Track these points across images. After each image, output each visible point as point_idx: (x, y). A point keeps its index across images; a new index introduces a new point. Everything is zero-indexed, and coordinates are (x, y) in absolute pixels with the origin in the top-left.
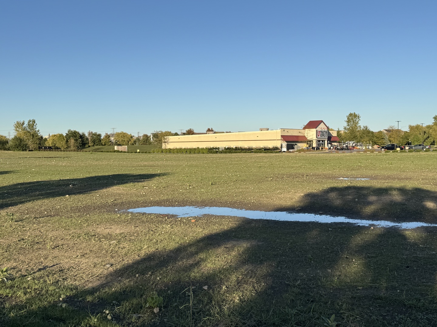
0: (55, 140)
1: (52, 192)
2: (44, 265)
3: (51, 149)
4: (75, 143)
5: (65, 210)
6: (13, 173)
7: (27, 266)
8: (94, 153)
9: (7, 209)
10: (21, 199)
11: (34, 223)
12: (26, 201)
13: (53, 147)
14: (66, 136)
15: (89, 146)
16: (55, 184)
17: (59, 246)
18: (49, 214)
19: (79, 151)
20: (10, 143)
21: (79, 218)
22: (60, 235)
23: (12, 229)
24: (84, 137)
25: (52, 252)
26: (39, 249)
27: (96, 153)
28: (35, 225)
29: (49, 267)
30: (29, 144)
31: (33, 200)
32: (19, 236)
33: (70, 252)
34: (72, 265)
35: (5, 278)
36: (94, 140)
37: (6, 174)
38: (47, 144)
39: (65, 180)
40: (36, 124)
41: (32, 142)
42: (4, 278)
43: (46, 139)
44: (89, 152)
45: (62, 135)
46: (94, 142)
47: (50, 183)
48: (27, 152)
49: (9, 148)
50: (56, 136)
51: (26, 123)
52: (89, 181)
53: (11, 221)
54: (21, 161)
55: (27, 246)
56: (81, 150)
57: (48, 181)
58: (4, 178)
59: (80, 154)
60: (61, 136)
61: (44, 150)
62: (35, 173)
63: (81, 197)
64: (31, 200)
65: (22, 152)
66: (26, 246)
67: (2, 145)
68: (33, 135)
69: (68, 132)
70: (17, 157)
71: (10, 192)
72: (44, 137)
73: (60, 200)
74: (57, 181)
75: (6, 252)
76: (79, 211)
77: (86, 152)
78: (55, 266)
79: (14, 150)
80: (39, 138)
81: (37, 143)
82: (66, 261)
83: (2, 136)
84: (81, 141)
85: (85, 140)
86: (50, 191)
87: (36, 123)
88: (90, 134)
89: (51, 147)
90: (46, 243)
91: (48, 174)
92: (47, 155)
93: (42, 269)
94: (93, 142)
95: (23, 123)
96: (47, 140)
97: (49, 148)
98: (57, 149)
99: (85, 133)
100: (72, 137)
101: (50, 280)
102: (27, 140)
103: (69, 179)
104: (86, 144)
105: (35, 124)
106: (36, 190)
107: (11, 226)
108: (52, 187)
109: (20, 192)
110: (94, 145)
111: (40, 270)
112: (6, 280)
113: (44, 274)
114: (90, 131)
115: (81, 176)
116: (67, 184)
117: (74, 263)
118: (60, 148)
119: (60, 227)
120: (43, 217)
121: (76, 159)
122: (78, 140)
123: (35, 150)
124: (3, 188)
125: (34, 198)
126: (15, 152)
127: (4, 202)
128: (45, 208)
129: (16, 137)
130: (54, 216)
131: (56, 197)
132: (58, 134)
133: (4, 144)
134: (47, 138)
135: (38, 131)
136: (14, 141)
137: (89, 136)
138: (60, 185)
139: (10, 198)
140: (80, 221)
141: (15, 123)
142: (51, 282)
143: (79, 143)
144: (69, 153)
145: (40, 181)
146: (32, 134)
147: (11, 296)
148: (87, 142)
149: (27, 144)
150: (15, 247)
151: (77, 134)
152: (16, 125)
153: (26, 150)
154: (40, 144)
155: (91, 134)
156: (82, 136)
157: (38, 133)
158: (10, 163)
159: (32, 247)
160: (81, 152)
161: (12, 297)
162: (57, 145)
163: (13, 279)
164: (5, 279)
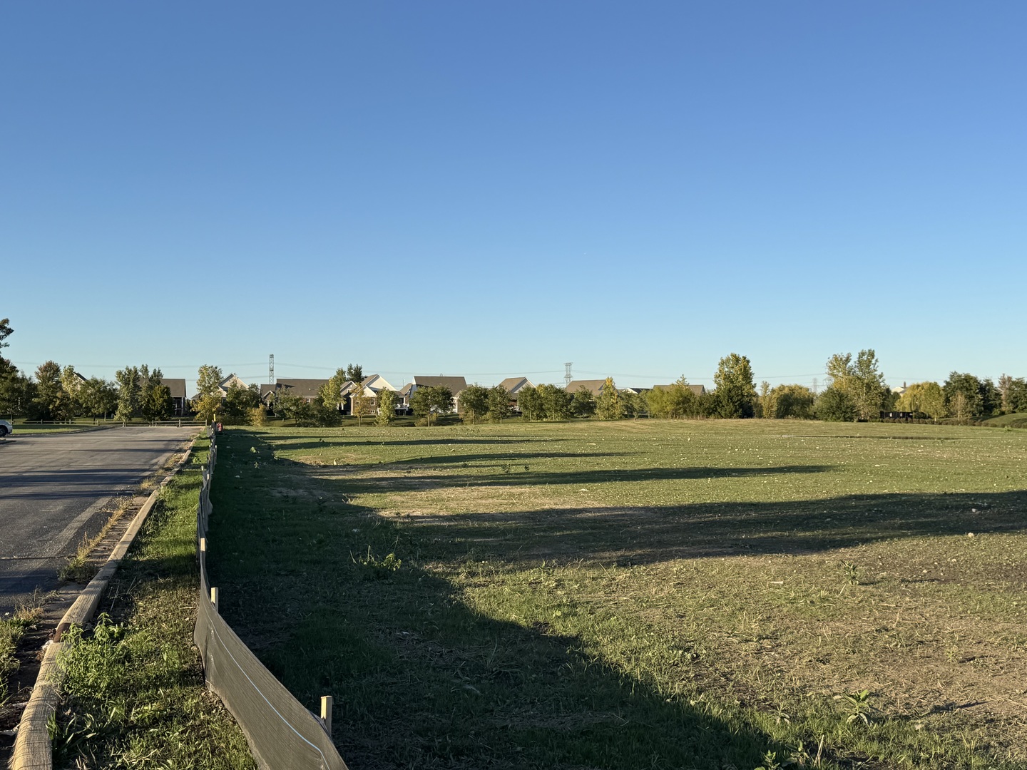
0: (918, 396)
1: (932, 522)
2: (945, 699)
3: (909, 419)
4: (967, 404)
5: (969, 569)
6: (835, 471)
7: (907, 695)
8: (1016, 429)
9: (836, 553)
10: (862, 533)
11: (904, 594)
12: (875, 539)
13: (914, 413)
14: (945, 387)
15: (1003, 413)
16: (934, 503)
17: (974, 658)
18: (933, 576)
19: (976, 424)
20: (817, 404)
21: (1011, 595)
22: (972, 631)
23: (857, 602)
24: (989, 389)
25: (961, 670)
26: (928, 657)
27: (1020, 430)
28: (907, 599)
29: (962, 707)
30: (859, 407)
31: (892, 538)
32: (875, 619)
33: (1004, 677)
34: (1017, 713)
35: (864, 714)
36: (1015, 398)
37: (818, 472)
38: (898, 407)
39: (957, 494)
40: (877, 361)
41: (866, 401)
42: (861, 714)
43: (897, 395)
44: (1003, 426)
45: (936, 384)
46: (1015, 402)
47: (923, 501)
48: (855, 424)
49: (815, 413)
50: (920, 388)
51: (854, 359)
52: (1018, 501)
53: (850, 582)
54: (845, 444)
55: (899, 646)
56: (983, 422)
57: (915, 495)
58: (816, 482)
59: (981, 431)
60: (933, 387)
61: (892, 419)
62: (883, 475)
63: (1006, 540)
64: (887, 538)
65: (843, 424)
66: (897, 645)
67: (801, 408)
68: (868, 386)
69: (951, 379)
70: (832, 433)
71: (836, 514)
72: (893, 390)
73: (955, 542)
74: (938, 495)
75: (854, 653)
76: (1007, 576)
77: (996, 426)
78: (974, 707)
79: (826, 420)
80: (880, 393)
81: (876, 404)
82: (999, 698)
83: (801, 388)
84: (982, 400)
85: (993, 397)
86: (927, 520)
87: (875, 358)
88: (1004, 383)
89: (909, 413)
90: (942, 646)
91: (912, 477)
92: (900, 431)
93: (943, 709)
94: (1012, 402)
95: (848, 357)
96: (899, 398)
97: (903, 417)
98: (923, 417)
99: (993, 381)
100: (958, 391)
101: (969, 740)
102: (854, 396)
103: (966, 494)
104: (995, 406)
105: (873, 361)
106: (893, 514)
107: (853, 594)
108: (929, 511)
109: (857, 516)
110: (1016, 410)
111: (937, 710)
112: (866, 720)
113: (949, 722)
114: (1004, 375)
115: (996, 488)
116: (964, 505)
117: (1020, 708)
118: (929, 417)
119: (969, 612)
120: (921, 581)
121: (971, 443)
122: (974, 397)
123: (873, 418)
124: (818, 504)
125: (892, 534)
126: (827, 423)
127: (826, 535)
128: (921, 559)
129: (830, 389)
130: (946, 581)
131: (943, 534)
132: (926, 383)
133: (806, 404)
134: (899, 391)
135: (881, 376)
136: (825, 399)
137: (1001, 388)
138: (947, 508)
139: (839, 528)
140: (1015, 603)
141: (831, 359)
142: (973, 745)
143: (977, 405)
144: (953, 429)
145: (899, 494)
146: (867, 384)
147: (885, 761)
148: (997, 402)
149: (854, 407)
150: (872, 644)
151: (972, 382)
152: (832, 363)
153: (851, 419)
154: (883, 405)
155: (1007, 383)
156: (985, 389)
157: (881, 380)
158: (823, 448)
159: (910, 650)
160: (982, 427)
161: (886, 763)
162: (922, 410)
163: (880, 720)
164: (864, 717)
